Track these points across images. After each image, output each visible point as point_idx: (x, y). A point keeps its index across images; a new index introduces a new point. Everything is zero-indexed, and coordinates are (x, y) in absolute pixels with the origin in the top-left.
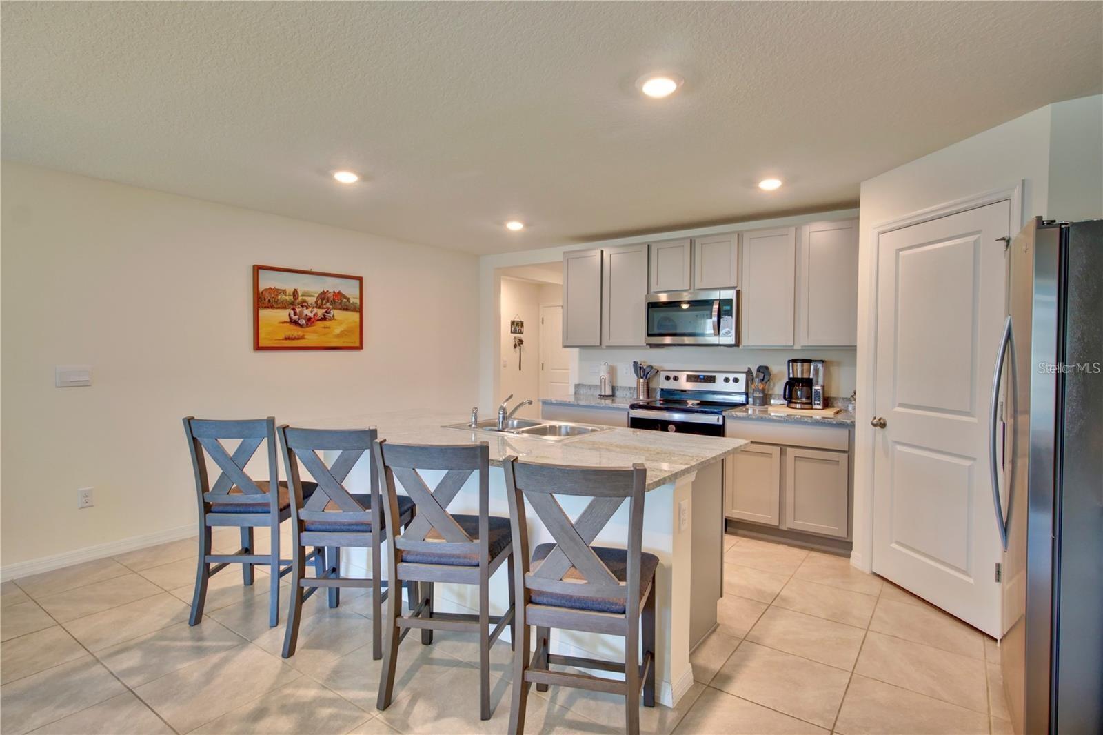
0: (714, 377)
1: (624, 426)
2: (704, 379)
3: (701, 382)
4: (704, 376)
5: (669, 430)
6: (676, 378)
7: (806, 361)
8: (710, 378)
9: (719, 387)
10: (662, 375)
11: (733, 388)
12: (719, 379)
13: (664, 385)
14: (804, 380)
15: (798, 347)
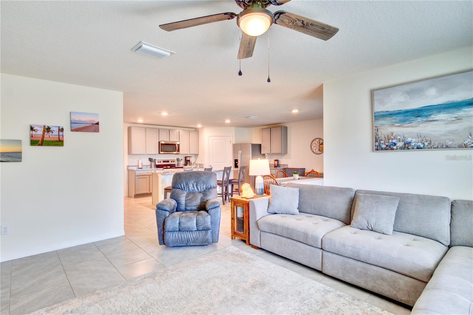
2: (166, 161)
6: (160, 162)
7: (189, 157)
8: (168, 161)
9: (170, 163)
10: (157, 161)
11: (173, 163)
12: (170, 161)
13: (157, 164)
14: (189, 161)
15: (189, 154)
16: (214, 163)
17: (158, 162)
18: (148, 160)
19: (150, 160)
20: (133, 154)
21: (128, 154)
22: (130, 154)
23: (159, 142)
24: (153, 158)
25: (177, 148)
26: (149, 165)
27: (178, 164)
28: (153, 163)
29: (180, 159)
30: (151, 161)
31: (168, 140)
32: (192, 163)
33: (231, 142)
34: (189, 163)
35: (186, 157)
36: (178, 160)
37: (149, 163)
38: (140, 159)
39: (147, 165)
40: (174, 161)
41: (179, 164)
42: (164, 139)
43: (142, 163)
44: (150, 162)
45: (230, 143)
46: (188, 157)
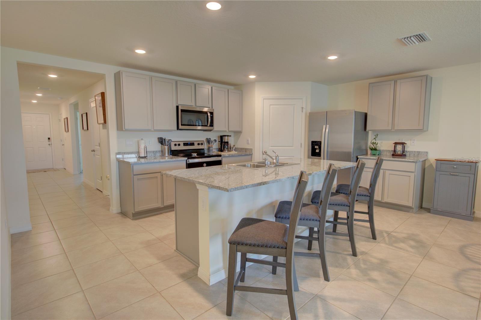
0: (194, 143)
1: (184, 169)
2: (190, 144)
3: (189, 146)
4: (190, 143)
5: (204, 166)
6: (179, 145)
7: (228, 136)
8: (192, 144)
9: (196, 147)
10: (173, 144)
11: (200, 147)
12: (196, 144)
13: (174, 148)
14: (227, 142)
15: (228, 131)
16: (271, 147)
17: (175, 145)
18: (157, 140)
19: (162, 141)
20: (126, 130)
21: (118, 129)
22: (122, 130)
23: (177, 107)
24: (167, 136)
25: (209, 120)
26: (159, 151)
27: (209, 149)
28: (166, 147)
29: (212, 139)
30: (162, 144)
31: (193, 104)
32: (231, 147)
33: (304, 110)
34: (228, 146)
35: (222, 137)
36: (209, 141)
37: (158, 147)
38: (142, 139)
39: (155, 150)
40: (202, 144)
41: (211, 149)
42: (187, 102)
43: (146, 148)
44: (160, 145)
45: (302, 112)
46: (225, 136)
